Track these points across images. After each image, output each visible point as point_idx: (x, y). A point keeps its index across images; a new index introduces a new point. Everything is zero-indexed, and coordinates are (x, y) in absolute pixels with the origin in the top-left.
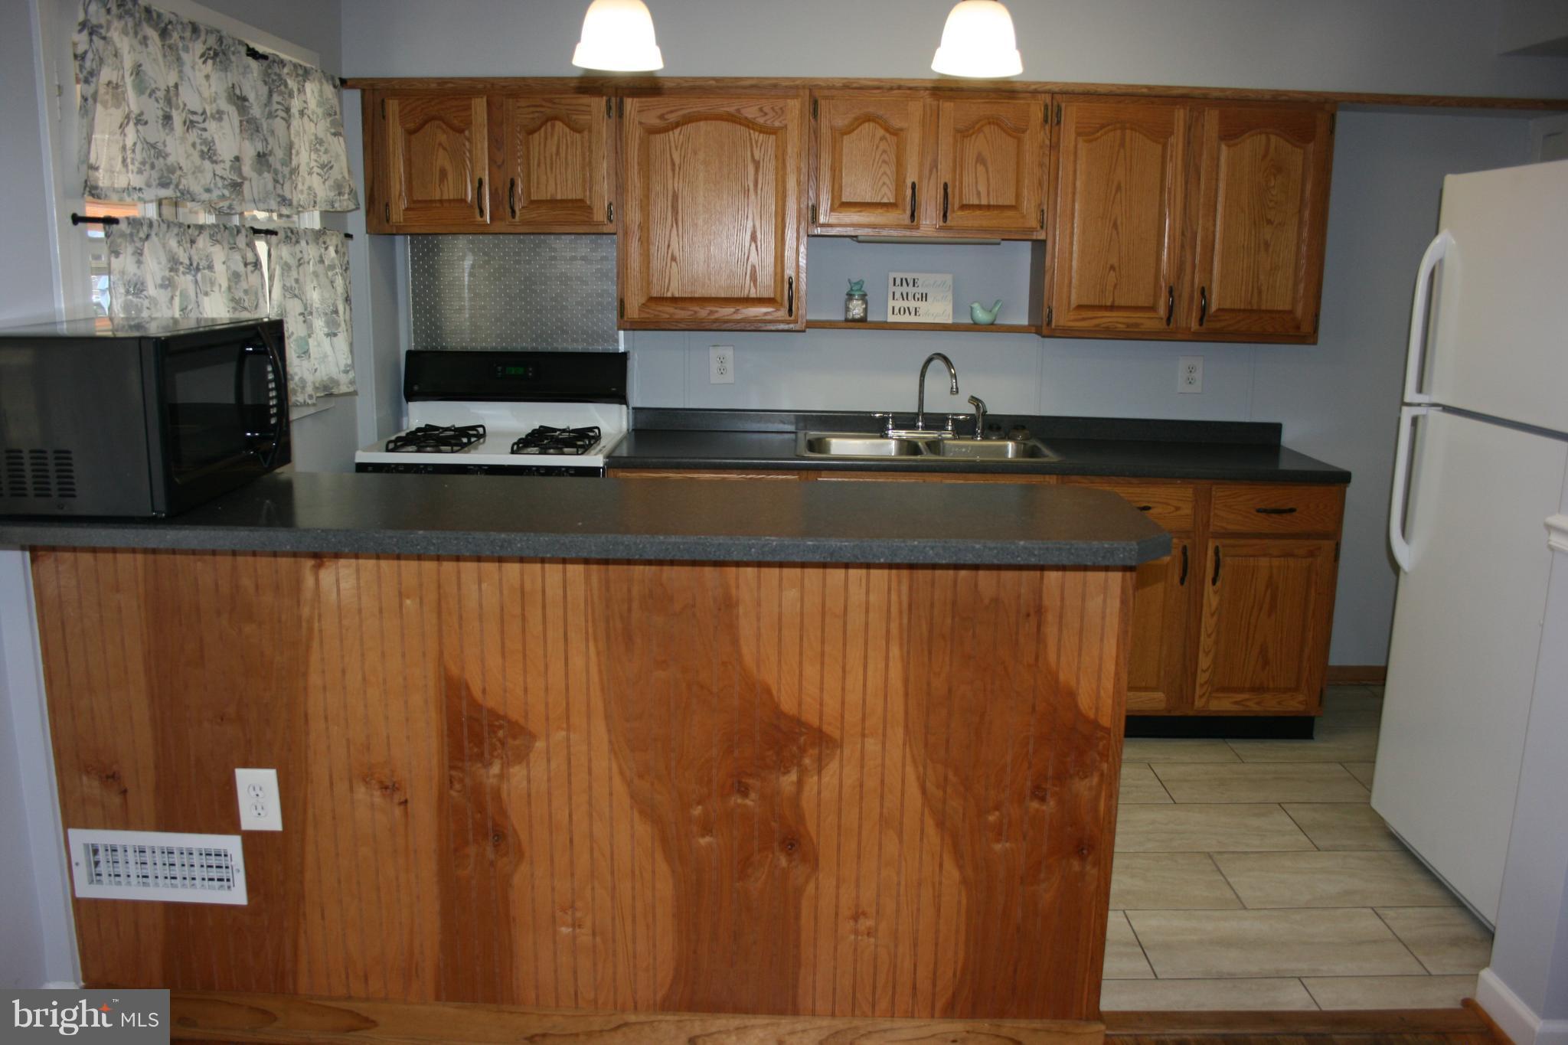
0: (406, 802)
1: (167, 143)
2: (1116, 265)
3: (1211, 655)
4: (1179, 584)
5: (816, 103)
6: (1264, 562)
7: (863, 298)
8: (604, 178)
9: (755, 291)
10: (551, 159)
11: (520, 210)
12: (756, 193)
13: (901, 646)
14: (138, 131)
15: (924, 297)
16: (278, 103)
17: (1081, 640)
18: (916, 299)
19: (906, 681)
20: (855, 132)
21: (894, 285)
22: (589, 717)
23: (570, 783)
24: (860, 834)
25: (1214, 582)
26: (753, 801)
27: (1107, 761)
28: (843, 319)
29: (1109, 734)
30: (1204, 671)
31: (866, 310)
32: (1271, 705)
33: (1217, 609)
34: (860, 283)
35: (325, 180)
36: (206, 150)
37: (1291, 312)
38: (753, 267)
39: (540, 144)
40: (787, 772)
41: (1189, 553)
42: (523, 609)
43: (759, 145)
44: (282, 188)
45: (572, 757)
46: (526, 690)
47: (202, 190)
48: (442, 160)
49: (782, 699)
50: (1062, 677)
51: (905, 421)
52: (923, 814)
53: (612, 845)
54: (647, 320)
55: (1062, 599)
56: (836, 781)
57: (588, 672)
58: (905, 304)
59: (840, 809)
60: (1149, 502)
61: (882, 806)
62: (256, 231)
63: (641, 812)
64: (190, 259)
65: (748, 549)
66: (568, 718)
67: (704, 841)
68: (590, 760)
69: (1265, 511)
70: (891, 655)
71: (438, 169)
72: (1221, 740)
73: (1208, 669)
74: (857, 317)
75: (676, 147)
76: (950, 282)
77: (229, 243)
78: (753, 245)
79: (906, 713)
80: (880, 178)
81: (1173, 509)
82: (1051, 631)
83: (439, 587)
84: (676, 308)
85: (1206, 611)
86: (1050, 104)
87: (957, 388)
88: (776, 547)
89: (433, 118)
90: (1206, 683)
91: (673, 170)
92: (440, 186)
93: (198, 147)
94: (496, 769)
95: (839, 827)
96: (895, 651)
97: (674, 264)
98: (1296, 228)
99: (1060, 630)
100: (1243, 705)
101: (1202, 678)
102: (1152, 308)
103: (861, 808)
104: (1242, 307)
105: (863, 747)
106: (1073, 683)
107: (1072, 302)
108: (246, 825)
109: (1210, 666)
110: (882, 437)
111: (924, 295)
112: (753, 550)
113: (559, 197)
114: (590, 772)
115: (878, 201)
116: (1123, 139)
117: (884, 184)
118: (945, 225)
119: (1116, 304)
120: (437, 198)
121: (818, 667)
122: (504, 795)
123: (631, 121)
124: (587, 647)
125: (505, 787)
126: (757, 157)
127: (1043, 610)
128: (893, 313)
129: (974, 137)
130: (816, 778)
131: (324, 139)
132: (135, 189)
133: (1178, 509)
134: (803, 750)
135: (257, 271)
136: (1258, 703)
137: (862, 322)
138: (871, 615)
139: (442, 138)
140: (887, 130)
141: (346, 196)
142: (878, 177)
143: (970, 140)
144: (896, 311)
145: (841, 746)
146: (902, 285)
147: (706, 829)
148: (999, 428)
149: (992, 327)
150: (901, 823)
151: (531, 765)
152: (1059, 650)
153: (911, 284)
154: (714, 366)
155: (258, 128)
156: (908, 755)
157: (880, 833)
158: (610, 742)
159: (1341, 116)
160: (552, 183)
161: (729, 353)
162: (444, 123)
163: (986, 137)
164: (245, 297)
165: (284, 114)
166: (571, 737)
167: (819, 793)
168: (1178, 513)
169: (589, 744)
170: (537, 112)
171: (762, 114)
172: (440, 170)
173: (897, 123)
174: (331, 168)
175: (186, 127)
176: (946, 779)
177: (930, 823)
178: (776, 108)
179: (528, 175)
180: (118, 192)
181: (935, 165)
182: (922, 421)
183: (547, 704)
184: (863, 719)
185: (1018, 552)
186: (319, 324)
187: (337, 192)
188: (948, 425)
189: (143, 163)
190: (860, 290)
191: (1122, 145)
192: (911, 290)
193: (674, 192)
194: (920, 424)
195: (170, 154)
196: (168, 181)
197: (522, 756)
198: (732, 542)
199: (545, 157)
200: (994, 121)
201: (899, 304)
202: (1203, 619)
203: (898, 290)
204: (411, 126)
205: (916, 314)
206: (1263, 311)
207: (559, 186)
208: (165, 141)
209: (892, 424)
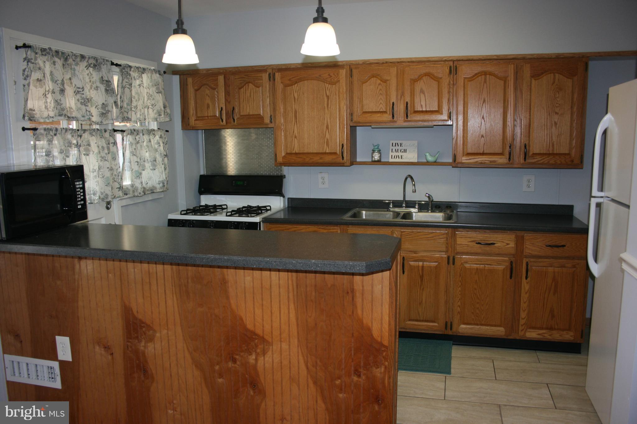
0: (112, 354)
1: (61, 100)
2: (484, 135)
3: (526, 312)
4: (509, 278)
5: (351, 71)
6: (551, 269)
7: (379, 151)
8: (268, 105)
9: (328, 150)
10: (248, 99)
11: (237, 119)
12: (328, 110)
13: (294, 303)
14: (52, 96)
15: (405, 151)
16: (126, 82)
17: (372, 305)
18: (402, 152)
19: (297, 319)
20: (369, 82)
21: (392, 146)
22: (175, 325)
23: (169, 351)
24: (282, 384)
25: (526, 278)
26: (238, 365)
27: (387, 361)
28: (371, 161)
29: (387, 349)
30: (523, 319)
31: (380, 156)
32: (556, 336)
33: (528, 290)
34: (378, 145)
35: (154, 110)
36: (83, 101)
37: (569, 154)
38: (327, 139)
39: (243, 93)
40: (251, 354)
41: (514, 265)
42: (150, 280)
43: (329, 89)
44: (127, 114)
45: (170, 341)
46: (152, 312)
47: (81, 117)
48: (208, 101)
49: (247, 323)
50: (365, 322)
51: (397, 204)
52: (308, 378)
53: (186, 379)
54: (286, 162)
55: (363, 286)
56: (271, 360)
57: (174, 307)
58: (397, 154)
59: (273, 372)
60: (494, 241)
61: (290, 373)
62: (115, 131)
63: (196, 366)
64: (77, 142)
65: (202, 259)
66: (167, 325)
67: (220, 380)
68: (176, 343)
69: (550, 246)
70: (290, 307)
71: (206, 104)
72: (534, 351)
73: (525, 318)
74: (376, 160)
75: (296, 92)
76: (416, 144)
77: (100, 135)
78: (327, 130)
79: (298, 333)
80: (379, 101)
81: (505, 244)
82: (358, 300)
83: (120, 269)
84: (297, 157)
85: (523, 290)
86: (452, 66)
87: (415, 190)
88: (213, 259)
89: (205, 85)
90: (524, 324)
91: (295, 101)
92: (207, 111)
93: (80, 101)
94: (143, 344)
95: (273, 380)
96: (292, 306)
97: (296, 139)
98: (570, 116)
99: (363, 300)
100: (542, 336)
101: (522, 322)
102: (502, 154)
103: (282, 373)
104: (545, 153)
105: (281, 347)
106: (370, 325)
107: (465, 152)
108: (60, 358)
109: (526, 317)
110: (388, 211)
111: (405, 150)
112: (204, 260)
113: (251, 114)
114: (176, 348)
115: (378, 111)
116: (485, 79)
117: (381, 103)
118: (407, 120)
119: (485, 152)
120: (206, 115)
121: (261, 310)
122: (146, 354)
123: (278, 82)
124: (173, 296)
125: (146, 350)
126: (328, 94)
127: (355, 291)
128: (392, 158)
129: (419, 81)
130: (262, 358)
131: (152, 95)
132: (51, 117)
133: (508, 244)
134: (257, 346)
135: (115, 146)
136: (550, 335)
137: (379, 162)
138: (281, 290)
139: (208, 92)
140: (381, 81)
141: (163, 116)
142: (378, 101)
143: (417, 83)
144: (393, 157)
145: (272, 346)
146: (395, 146)
147: (221, 376)
148: (439, 207)
149: (435, 163)
150: (299, 381)
151: (155, 342)
152: (363, 309)
153: (400, 145)
154: (320, 180)
155: (114, 92)
156: (300, 351)
157: (290, 384)
158: (183, 336)
159: (591, 64)
160: (248, 108)
161: (326, 176)
162: (209, 86)
163: (424, 82)
164: (106, 156)
165: (128, 86)
166: (169, 332)
167: (264, 365)
168: (508, 246)
169: (176, 336)
170: (242, 80)
171: (330, 76)
172: (207, 104)
173: (386, 77)
174: (155, 106)
175: (75, 94)
176: (316, 362)
177: (310, 381)
178: (335, 74)
179: (240, 106)
180: (44, 118)
181: (403, 94)
182: (405, 204)
183: (160, 319)
184: (280, 334)
185: (312, 265)
186: (148, 165)
187: (158, 115)
188: (416, 206)
189: (54, 107)
190: (378, 148)
191: (485, 82)
192: (399, 148)
193: (295, 110)
194: (404, 205)
195: (63, 104)
196: (62, 114)
197: (151, 339)
198: (196, 256)
199: (246, 98)
200: (428, 74)
201: (394, 154)
202: (522, 295)
203: (394, 148)
204: (196, 88)
205: (401, 158)
206: (555, 154)
207: (251, 110)
208: (60, 99)
209: (392, 205)
